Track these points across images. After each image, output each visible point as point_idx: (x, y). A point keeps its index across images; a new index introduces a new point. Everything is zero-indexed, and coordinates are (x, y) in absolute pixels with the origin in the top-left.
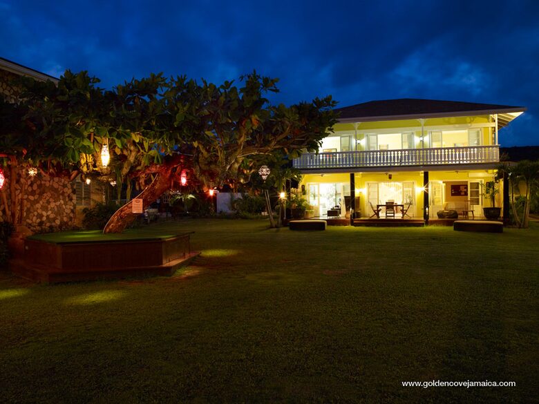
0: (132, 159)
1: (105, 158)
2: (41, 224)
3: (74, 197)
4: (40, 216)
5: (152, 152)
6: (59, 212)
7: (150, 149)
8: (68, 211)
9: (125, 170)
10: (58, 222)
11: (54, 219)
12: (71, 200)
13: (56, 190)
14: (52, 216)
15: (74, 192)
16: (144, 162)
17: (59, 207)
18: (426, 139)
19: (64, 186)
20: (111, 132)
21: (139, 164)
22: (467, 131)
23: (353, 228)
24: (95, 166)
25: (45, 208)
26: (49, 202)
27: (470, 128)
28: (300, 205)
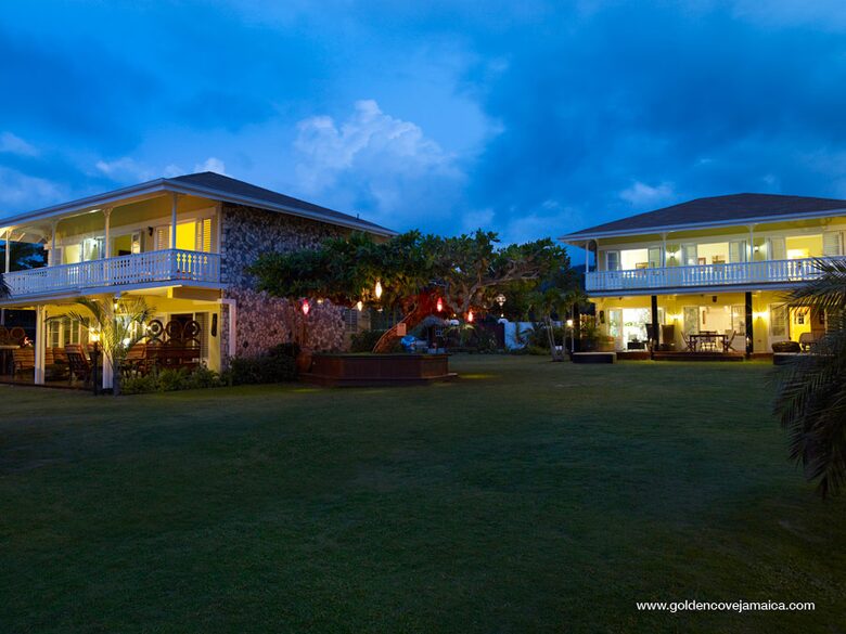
0: (397, 290)
1: (379, 291)
2: (316, 347)
3: (343, 323)
4: (316, 340)
5: (413, 285)
6: (331, 337)
7: (411, 282)
8: (338, 337)
9: (392, 300)
10: (330, 347)
11: (327, 344)
12: (341, 326)
13: (328, 317)
14: (325, 341)
15: (343, 319)
16: (406, 293)
17: (331, 332)
18: (764, 248)
19: (335, 313)
20: (383, 273)
21: (402, 294)
22: (821, 236)
23: (653, 362)
24: (370, 297)
25: (319, 333)
26: (322, 328)
27: (825, 233)
28: (590, 334)
